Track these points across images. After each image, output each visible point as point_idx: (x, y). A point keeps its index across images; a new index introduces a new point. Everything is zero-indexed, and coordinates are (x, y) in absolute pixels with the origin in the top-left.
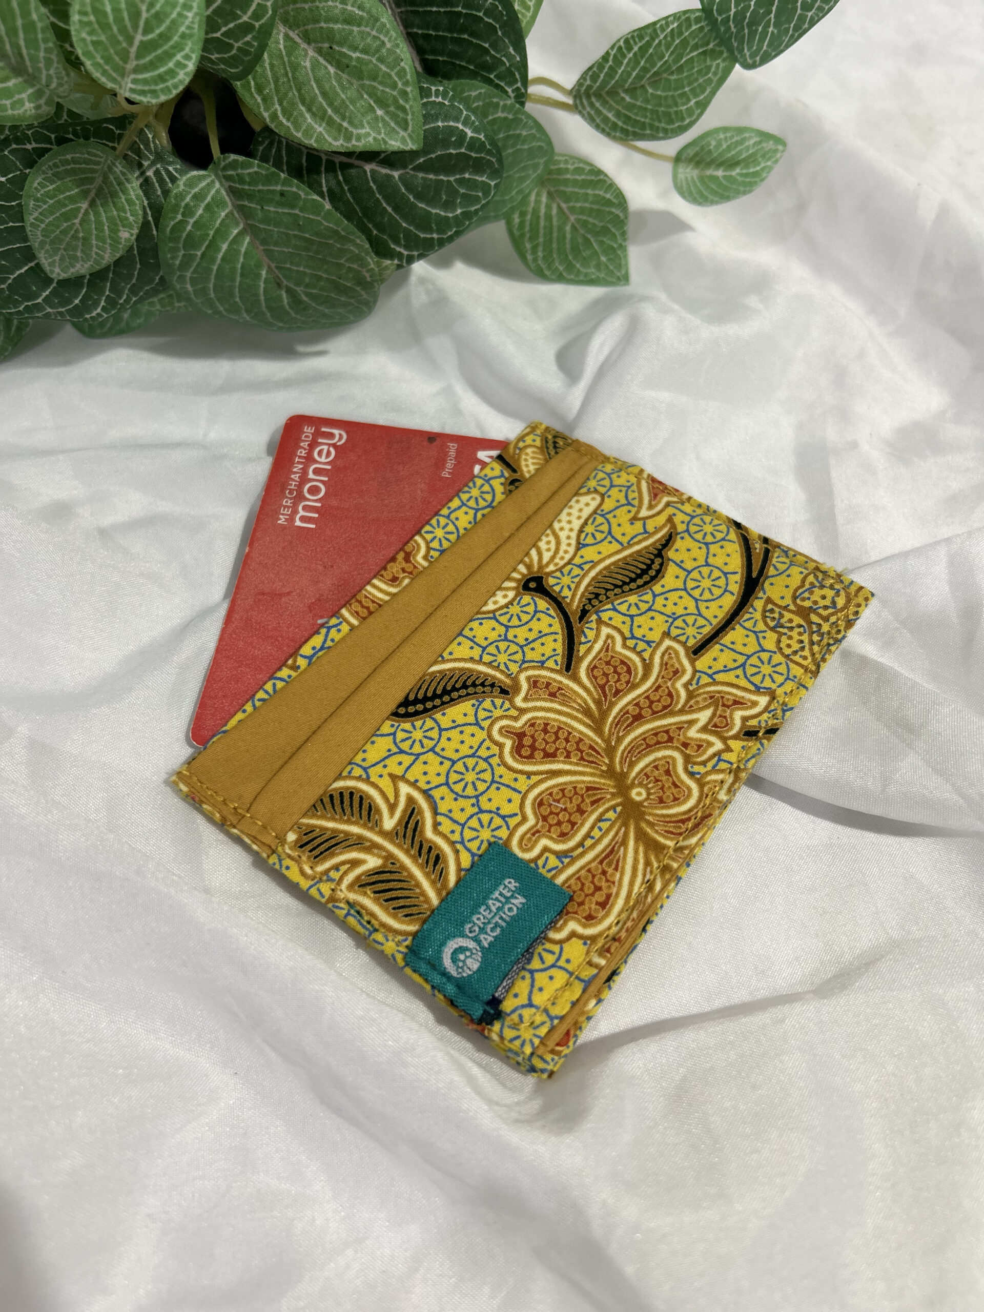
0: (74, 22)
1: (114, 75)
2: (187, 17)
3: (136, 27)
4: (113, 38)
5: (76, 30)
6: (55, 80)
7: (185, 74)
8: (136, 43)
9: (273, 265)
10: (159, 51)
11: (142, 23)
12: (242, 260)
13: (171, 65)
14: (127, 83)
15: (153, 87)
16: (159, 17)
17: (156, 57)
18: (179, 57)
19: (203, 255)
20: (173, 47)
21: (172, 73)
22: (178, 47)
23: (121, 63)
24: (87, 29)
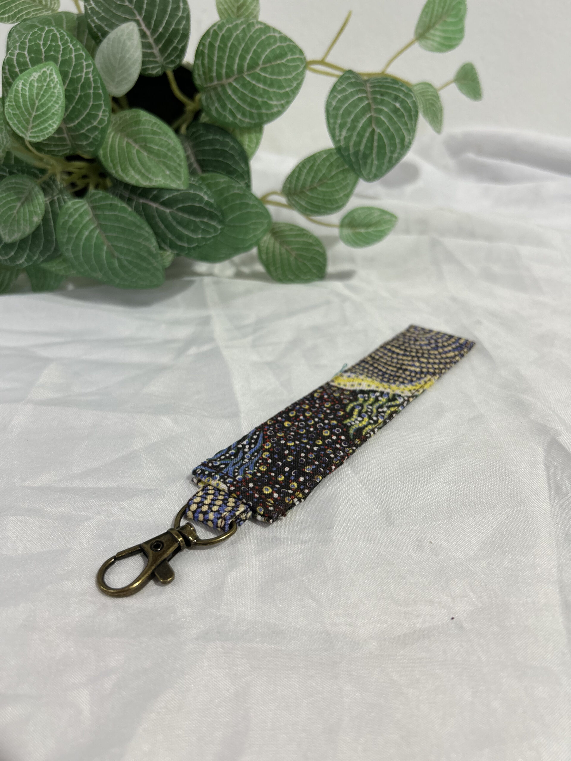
0: (6, 105)
1: (23, 130)
2: (56, 107)
3: (33, 109)
4: (22, 113)
5: (7, 109)
6: (5, 140)
7: (53, 129)
8: (33, 116)
9: (110, 244)
10: (42, 119)
11: (35, 108)
12: (94, 240)
13: (46, 125)
14: (28, 134)
15: (38, 135)
16: (42, 105)
17: (40, 122)
18: (50, 122)
19: (77, 237)
20: (48, 118)
21: (46, 128)
22: (50, 118)
23: (26, 125)
24: (11, 108)
